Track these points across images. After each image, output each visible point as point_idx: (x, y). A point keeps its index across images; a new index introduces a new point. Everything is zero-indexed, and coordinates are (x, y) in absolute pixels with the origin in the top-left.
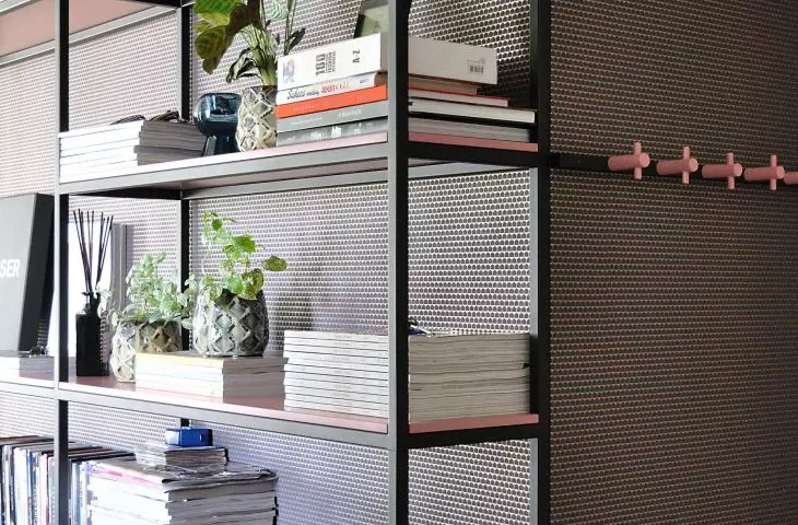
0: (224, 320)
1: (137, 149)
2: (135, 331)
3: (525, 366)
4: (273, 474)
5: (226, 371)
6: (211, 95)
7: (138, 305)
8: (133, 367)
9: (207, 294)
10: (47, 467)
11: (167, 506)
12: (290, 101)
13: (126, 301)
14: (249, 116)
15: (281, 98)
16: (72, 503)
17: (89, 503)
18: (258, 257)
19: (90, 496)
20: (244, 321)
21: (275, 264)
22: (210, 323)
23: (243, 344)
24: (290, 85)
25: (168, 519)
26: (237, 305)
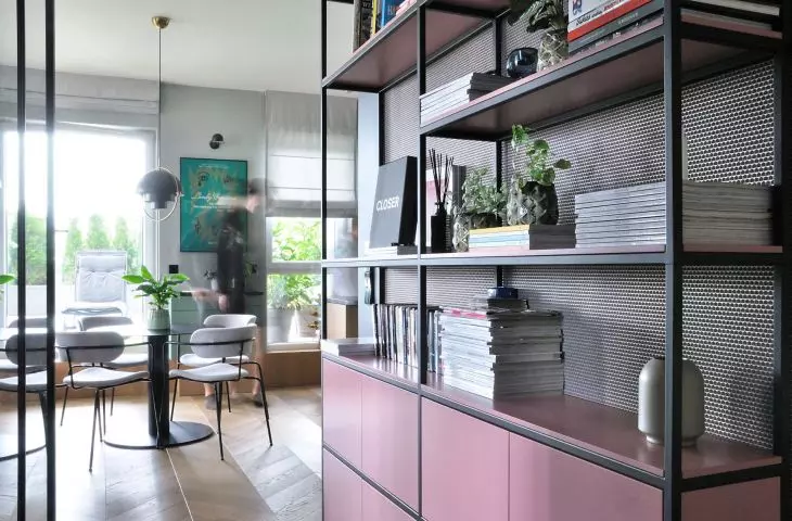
0: (529, 202)
1: (469, 91)
2: (468, 219)
3: (769, 211)
4: (560, 314)
5: (531, 232)
6: (517, 50)
7: (470, 204)
8: (467, 242)
9: (517, 185)
10: (414, 317)
11: (491, 330)
12: (580, 25)
13: (462, 202)
14: (546, 51)
15: (571, 28)
16: (430, 337)
17: (439, 332)
18: (550, 162)
19: (440, 328)
20: (542, 204)
21: (562, 164)
22: (519, 204)
23: (541, 219)
24: (579, 15)
25: (490, 339)
26: (537, 192)
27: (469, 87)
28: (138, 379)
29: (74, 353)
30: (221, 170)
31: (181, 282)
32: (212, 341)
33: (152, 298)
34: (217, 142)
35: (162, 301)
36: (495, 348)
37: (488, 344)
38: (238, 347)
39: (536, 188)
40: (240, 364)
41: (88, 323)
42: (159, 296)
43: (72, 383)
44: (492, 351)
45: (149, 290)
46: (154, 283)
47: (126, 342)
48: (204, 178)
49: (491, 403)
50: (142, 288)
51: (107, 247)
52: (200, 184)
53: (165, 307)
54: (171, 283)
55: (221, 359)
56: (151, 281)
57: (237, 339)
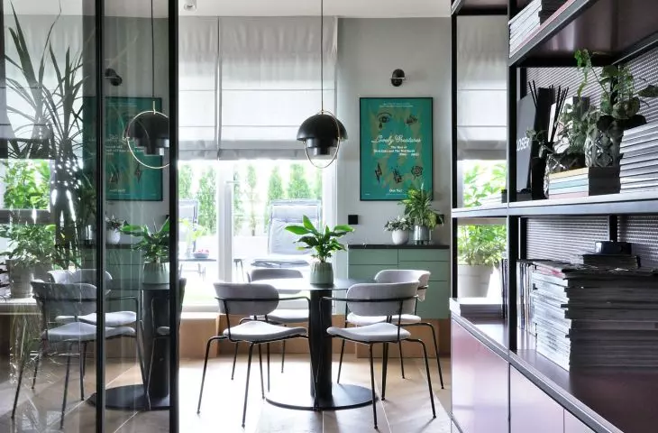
1: (540, 14)
5: (590, 176)
11: (567, 290)
21: (649, 91)
25: (566, 300)
26: (615, 128)
27: (540, 9)
28: (296, 335)
29: (232, 305)
30: (404, 109)
31: (344, 233)
32: (368, 298)
33: (315, 250)
34: (398, 78)
35: (324, 253)
36: (572, 311)
37: (563, 306)
38: (396, 305)
39: (614, 123)
40: (400, 325)
41: (258, 275)
42: (322, 248)
43: (230, 334)
44: (568, 315)
45: (311, 242)
46: (317, 235)
47: (281, 296)
48: (384, 120)
49: (568, 374)
50: (305, 240)
51: (307, 196)
52: (381, 126)
53: (328, 260)
54: (333, 234)
55: (385, 318)
56: (314, 232)
57: (394, 296)
